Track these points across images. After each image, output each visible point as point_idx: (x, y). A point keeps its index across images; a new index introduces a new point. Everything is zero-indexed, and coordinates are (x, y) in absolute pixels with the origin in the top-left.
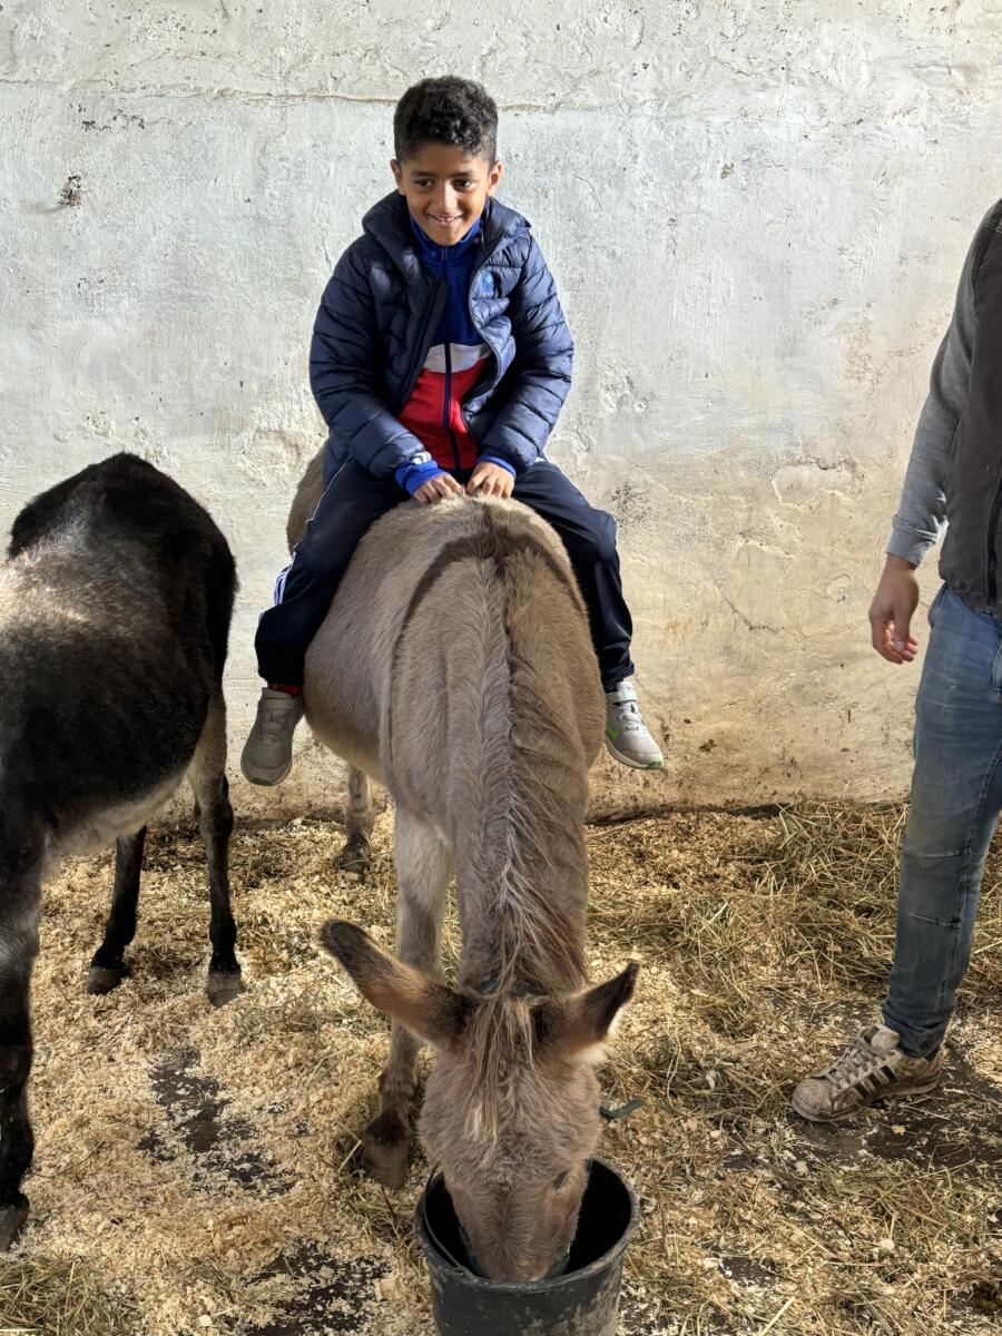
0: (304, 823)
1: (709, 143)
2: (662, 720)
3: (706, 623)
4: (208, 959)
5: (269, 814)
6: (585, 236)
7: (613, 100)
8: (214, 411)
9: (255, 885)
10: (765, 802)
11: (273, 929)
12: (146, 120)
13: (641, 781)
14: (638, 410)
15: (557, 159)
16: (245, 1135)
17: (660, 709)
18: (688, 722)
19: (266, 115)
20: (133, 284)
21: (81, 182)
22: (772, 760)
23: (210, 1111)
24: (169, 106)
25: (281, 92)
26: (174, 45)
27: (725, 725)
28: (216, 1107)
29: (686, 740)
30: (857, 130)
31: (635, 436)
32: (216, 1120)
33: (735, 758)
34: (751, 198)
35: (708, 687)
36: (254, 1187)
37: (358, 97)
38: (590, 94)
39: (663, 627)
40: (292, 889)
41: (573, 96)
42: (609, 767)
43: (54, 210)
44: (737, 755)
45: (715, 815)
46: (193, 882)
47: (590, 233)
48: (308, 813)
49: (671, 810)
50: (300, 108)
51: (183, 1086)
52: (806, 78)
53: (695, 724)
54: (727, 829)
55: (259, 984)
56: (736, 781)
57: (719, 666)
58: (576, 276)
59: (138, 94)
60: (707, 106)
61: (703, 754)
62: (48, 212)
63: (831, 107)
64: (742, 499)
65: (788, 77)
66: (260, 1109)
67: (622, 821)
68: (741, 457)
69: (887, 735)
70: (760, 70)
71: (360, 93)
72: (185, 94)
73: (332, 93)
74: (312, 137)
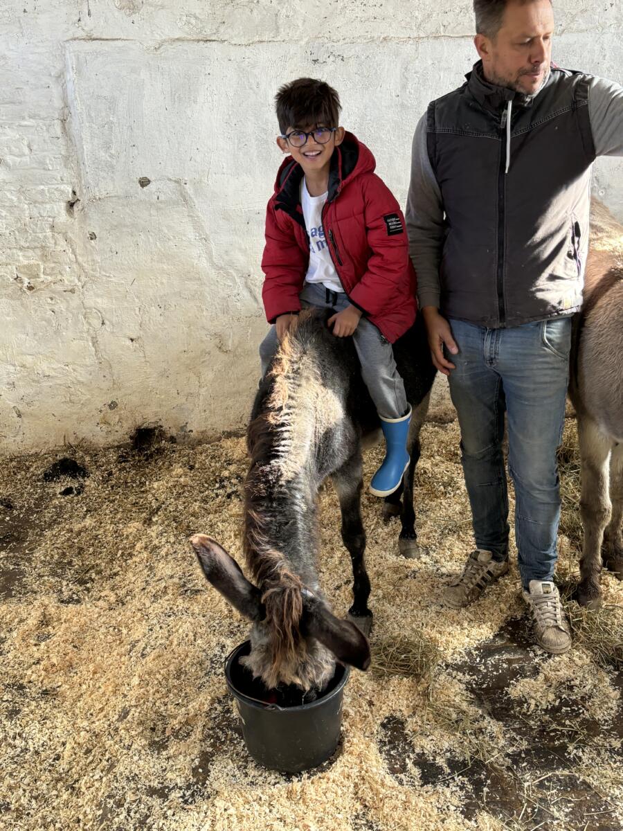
7: (593, 25)
12: (345, 56)
19: (408, 48)
24: (357, 48)
25: (416, 35)
26: (359, 15)
37: (457, 36)
38: (581, 23)
41: (572, 25)
50: (426, 44)
59: (341, 43)
71: (458, 33)
72: (365, 41)
73: (443, 34)
74: (432, 59)
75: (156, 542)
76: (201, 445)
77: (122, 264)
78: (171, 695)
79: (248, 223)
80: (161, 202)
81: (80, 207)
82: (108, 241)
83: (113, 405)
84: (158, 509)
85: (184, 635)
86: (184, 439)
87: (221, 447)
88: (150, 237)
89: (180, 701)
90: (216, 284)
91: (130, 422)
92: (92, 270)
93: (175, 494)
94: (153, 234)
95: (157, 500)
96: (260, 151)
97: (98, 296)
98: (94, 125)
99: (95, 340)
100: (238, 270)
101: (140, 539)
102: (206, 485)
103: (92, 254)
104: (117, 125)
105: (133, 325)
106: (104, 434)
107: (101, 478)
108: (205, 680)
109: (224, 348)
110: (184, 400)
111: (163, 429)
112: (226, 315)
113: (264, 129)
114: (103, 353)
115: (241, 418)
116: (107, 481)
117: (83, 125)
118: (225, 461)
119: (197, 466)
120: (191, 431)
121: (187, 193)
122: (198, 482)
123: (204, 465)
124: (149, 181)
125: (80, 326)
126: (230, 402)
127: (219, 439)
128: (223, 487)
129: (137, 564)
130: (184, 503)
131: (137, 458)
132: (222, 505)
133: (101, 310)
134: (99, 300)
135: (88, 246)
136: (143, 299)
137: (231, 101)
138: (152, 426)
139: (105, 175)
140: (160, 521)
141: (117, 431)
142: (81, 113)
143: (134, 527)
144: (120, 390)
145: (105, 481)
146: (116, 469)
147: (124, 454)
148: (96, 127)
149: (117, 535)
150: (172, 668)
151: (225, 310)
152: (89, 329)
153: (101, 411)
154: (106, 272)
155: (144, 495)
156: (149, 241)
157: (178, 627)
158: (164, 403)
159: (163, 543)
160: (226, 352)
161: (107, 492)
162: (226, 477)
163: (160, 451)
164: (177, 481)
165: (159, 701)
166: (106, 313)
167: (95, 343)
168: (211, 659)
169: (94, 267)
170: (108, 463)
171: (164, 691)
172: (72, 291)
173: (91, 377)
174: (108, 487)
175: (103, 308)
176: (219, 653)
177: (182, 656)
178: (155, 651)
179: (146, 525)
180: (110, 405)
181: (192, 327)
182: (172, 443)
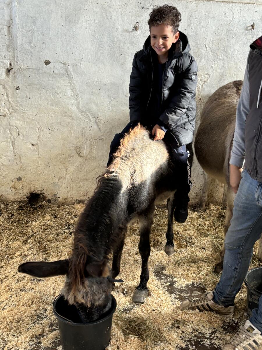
19: (192, 5)
21: (139, 24)
43: (131, 32)
50: (202, 4)
51: (163, 276)
62: (129, 32)
74: (205, 12)
75: (26, 253)
76: (63, 206)
77: (32, 105)
78: (12, 330)
79: (100, 89)
80: (55, 74)
81: (13, 72)
82: (26, 92)
83: (19, 179)
84: (32, 236)
85: (27, 301)
86: (55, 201)
87: (74, 208)
88: (48, 92)
89: (16, 334)
90: (80, 120)
91: (28, 189)
92: (16, 106)
93: (43, 229)
94: (49, 90)
95: (33, 231)
96: (110, 52)
97: (17, 119)
98: (24, 31)
99: (13, 143)
100: (92, 114)
101: (19, 250)
102: (60, 227)
103: (17, 97)
104: (36, 31)
105: (34, 137)
106: (13, 194)
107: (7, 217)
108: (32, 326)
109: (81, 154)
110: (57, 180)
111: (45, 195)
112: (83, 137)
113: (113, 41)
114: (17, 150)
115: (87, 193)
116: (10, 219)
117: (18, 30)
118: (74, 216)
119: (58, 216)
120: (59, 197)
121: (69, 70)
122: (57, 225)
123: (62, 216)
124: (50, 62)
125: (6, 134)
126: (81, 184)
127: (74, 204)
128: (69, 228)
129: (14, 263)
130: (46, 234)
131: (29, 209)
132: (66, 237)
133: (18, 128)
134: (18, 122)
135: (15, 93)
136: (41, 124)
137: (96, 24)
138: (39, 192)
139: (27, 56)
140: (31, 243)
141: (20, 193)
142: (18, 23)
143: (16, 244)
144: (24, 171)
145: (9, 218)
146: (16, 213)
147: (22, 206)
148: (25, 32)
149: (7, 247)
150: (16, 317)
151: (84, 134)
152: (11, 137)
153: (13, 181)
154: (23, 108)
155: (27, 228)
156: (47, 94)
157: (25, 297)
158: (46, 181)
159: (29, 254)
160: (82, 157)
161: (8, 224)
162: (72, 224)
163: (41, 207)
164: (46, 223)
165: (5, 333)
166: (21, 129)
167: (13, 144)
168: (38, 315)
169: (17, 104)
170: (13, 209)
171: (9, 328)
172: (4, 116)
173: (9, 163)
174: (10, 222)
175: (19, 126)
176: (43, 313)
177: (23, 311)
178: (10, 307)
179: (24, 244)
180: (18, 179)
181: (65, 142)
182: (49, 203)
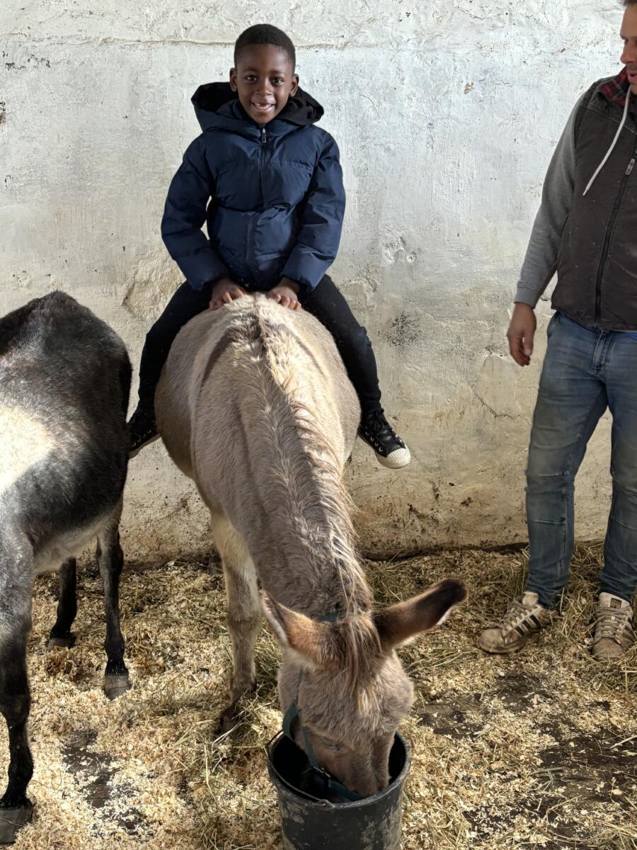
0: (176, 564)
1: (455, 69)
2: (433, 483)
3: (463, 413)
4: (105, 665)
5: (151, 559)
6: (367, 137)
7: (385, 39)
8: (105, 268)
9: (140, 610)
10: (510, 542)
11: (153, 641)
12: (51, 61)
13: (419, 528)
14: (409, 261)
15: (347, 82)
16: (130, 794)
17: (431, 476)
18: (453, 485)
19: (138, 55)
20: (45, 179)
21: (6, 106)
22: (514, 512)
23: (104, 777)
24: (67, 51)
25: (147, 37)
26: (70, 8)
27: (479, 486)
28: (109, 774)
29: (451, 498)
30: (562, 56)
31: (408, 279)
32: (109, 783)
33: (487, 510)
34: (486, 107)
35: (465, 459)
36: (136, 833)
37: (202, 42)
38: (369, 35)
39: (432, 416)
40: (167, 612)
41: (356, 37)
42: (396, 518)
44: (488, 508)
45: (473, 552)
46: (95, 609)
47: (372, 134)
48: (178, 557)
49: (442, 549)
50: (161, 51)
51: (86, 759)
52: (523, 20)
53: (458, 486)
54: (483, 562)
55: (141, 682)
56: (488, 527)
57: (473, 444)
58: (362, 166)
59: (46, 42)
60: (452, 42)
61: (464, 508)
63: (542, 41)
64: (486, 323)
65: (510, 20)
66: (142, 775)
67: (406, 558)
68: (484, 293)
69: (596, 491)
70: (490, 15)
71: (204, 38)
72: (78, 42)
73: (184, 39)
